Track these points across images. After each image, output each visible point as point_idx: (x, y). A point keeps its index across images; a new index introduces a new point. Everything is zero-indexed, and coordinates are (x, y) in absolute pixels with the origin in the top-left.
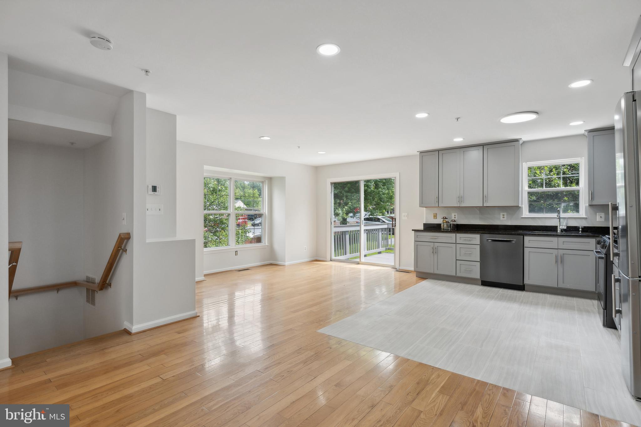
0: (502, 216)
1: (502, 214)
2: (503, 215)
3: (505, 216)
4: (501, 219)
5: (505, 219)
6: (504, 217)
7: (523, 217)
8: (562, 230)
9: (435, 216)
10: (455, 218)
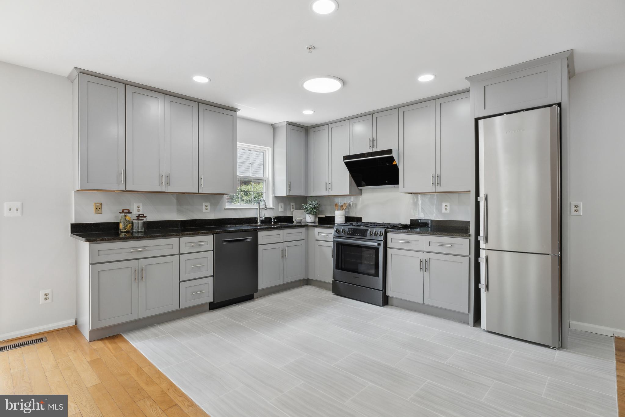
0: (204, 207)
1: (204, 204)
2: (206, 206)
3: (208, 207)
4: (204, 212)
5: (208, 211)
6: (207, 209)
7: (226, 208)
8: (262, 222)
9: (98, 208)
10: (138, 210)
